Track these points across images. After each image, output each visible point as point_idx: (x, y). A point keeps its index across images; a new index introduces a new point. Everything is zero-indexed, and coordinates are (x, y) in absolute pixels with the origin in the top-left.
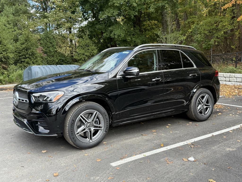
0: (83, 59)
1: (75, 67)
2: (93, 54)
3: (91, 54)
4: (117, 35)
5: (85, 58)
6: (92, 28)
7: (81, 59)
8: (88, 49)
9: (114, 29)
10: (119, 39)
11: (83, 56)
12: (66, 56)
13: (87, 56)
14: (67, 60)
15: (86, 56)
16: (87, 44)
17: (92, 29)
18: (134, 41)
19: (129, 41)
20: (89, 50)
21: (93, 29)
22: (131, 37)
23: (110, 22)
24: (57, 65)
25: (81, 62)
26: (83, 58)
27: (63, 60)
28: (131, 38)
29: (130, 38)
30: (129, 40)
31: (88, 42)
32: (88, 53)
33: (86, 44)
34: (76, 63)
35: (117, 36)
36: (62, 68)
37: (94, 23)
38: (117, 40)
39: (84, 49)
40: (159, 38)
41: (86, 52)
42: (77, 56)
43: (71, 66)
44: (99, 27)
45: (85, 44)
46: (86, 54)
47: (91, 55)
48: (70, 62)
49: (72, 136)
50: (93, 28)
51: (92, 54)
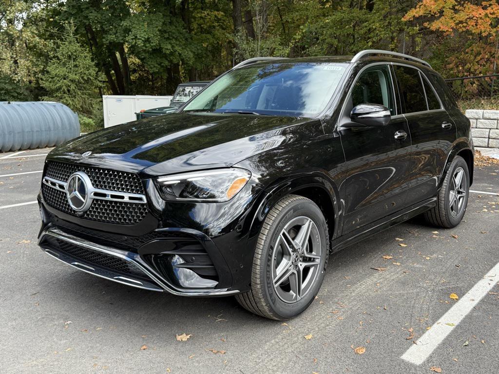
0: (66, 90)
1: (54, 106)
2: (89, 77)
3: (82, 78)
4: (141, 39)
5: (69, 86)
6: (76, 18)
7: (60, 88)
8: (76, 66)
9: (134, 26)
10: (146, 47)
11: (65, 81)
12: (15, 82)
13: (75, 81)
14: (18, 91)
15: (72, 81)
16: (72, 54)
17: (76, 21)
18: (179, 53)
19: (168, 52)
20: (77, 69)
21: (79, 21)
22: (173, 45)
23: (122, 6)
24: (11, 102)
25: (60, 95)
26: (64, 87)
27: (7, 90)
28: (173, 47)
29: (169, 47)
30: (167, 49)
31: (74, 48)
32: (76, 75)
33: (70, 53)
34: (45, 98)
35: (141, 41)
36: (24, 109)
37: (82, 7)
39: (64, 64)
40: (236, 49)
41: (72, 72)
42: (48, 80)
43: (46, 105)
44: (96, 17)
45: (67, 52)
46: (72, 76)
47: (84, 80)
48: (24, 95)
50: (79, 18)
51: (86, 78)
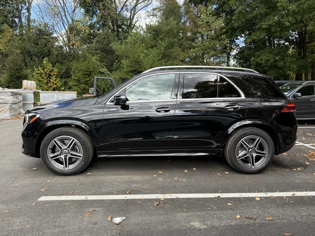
38: (264, 65)
49: (44, 159)
